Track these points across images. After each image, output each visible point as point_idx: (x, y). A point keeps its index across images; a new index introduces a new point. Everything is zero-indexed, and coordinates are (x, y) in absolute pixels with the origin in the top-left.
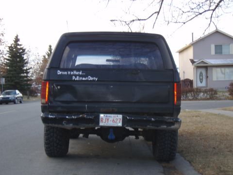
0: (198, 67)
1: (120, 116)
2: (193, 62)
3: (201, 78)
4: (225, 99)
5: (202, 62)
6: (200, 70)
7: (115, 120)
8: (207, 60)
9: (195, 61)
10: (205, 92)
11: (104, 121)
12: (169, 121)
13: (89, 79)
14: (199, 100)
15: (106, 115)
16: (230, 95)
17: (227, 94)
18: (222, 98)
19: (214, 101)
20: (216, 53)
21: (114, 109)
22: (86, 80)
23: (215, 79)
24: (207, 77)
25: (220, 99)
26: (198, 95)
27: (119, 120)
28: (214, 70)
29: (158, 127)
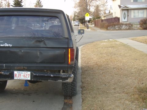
0: (123, 10)
1: (29, 73)
2: (120, 7)
3: (125, 16)
4: (137, 29)
5: (125, 6)
6: (124, 12)
7: (26, 76)
8: (128, 6)
9: (121, 6)
10: (126, 25)
11: (17, 76)
12: (64, 76)
13: (6, 46)
14: (122, 30)
15: (18, 72)
16: (140, 27)
17: (139, 26)
18: (136, 28)
19: (131, 31)
20: (134, 1)
21: (25, 67)
22: (3, 47)
23: (132, 17)
24: (128, 16)
25: (134, 30)
26: (122, 27)
27: (28, 75)
28: (132, 11)
29: (56, 81)
